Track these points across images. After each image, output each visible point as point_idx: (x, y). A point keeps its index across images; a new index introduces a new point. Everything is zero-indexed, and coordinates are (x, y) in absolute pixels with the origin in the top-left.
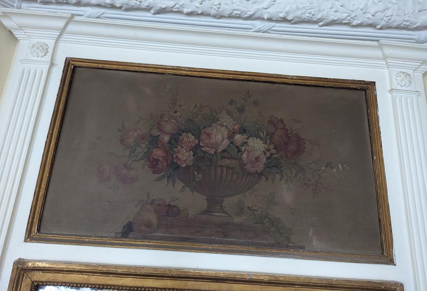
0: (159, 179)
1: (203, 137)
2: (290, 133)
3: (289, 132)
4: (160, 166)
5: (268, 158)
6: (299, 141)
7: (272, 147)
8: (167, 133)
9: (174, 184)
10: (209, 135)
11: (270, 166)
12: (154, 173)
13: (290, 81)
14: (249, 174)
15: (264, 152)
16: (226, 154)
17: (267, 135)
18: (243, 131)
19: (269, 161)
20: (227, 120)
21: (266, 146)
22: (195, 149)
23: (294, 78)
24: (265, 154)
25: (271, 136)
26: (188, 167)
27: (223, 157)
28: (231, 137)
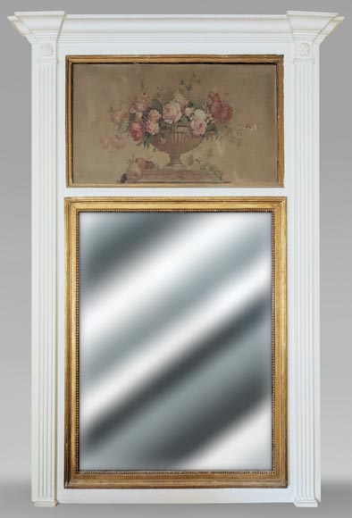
0: (138, 145)
1: (165, 111)
2: (223, 104)
4: (138, 135)
5: (208, 124)
6: (230, 109)
7: (210, 115)
8: (139, 111)
9: (148, 147)
10: (168, 110)
11: (209, 129)
12: (135, 140)
13: (223, 61)
14: (196, 136)
15: (205, 119)
16: (180, 124)
17: (207, 107)
18: (191, 105)
19: (209, 126)
20: (180, 98)
21: (207, 115)
22: (160, 121)
23: (226, 57)
24: (206, 121)
25: (210, 107)
26: (156, 135)
27: (178, 126)
28: (183, 110)
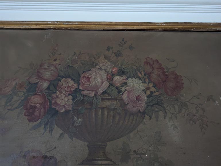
0: (34, 128)
1: (83, 81)
2: (167, 71)
3: (165, 70)
4: (37, 113)
5: (148, 97)
6: (176, 77)
7: (151, 85)
8: (45, 80)
9: (51, 132)
10: (88, 79)
11: (151, 104)
12: (30, 121)
13: (160, 28)
14: (132, 114)
15: (144, 90)
16: (107, 96)
17: (145, 75)
18: (121, 73)
19: (151, 99)
20: (106, 65)
21: (146, 85)
22: (75, 93)
23: (163, 24)
24: (145, 93)
25: (149, 75)
26: (67, 112)
27: (103, 99)
28: (110, 79)
